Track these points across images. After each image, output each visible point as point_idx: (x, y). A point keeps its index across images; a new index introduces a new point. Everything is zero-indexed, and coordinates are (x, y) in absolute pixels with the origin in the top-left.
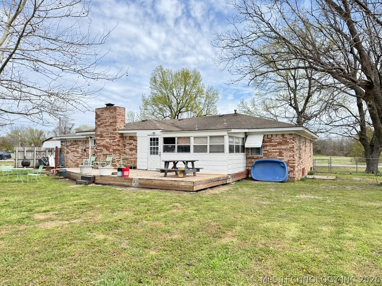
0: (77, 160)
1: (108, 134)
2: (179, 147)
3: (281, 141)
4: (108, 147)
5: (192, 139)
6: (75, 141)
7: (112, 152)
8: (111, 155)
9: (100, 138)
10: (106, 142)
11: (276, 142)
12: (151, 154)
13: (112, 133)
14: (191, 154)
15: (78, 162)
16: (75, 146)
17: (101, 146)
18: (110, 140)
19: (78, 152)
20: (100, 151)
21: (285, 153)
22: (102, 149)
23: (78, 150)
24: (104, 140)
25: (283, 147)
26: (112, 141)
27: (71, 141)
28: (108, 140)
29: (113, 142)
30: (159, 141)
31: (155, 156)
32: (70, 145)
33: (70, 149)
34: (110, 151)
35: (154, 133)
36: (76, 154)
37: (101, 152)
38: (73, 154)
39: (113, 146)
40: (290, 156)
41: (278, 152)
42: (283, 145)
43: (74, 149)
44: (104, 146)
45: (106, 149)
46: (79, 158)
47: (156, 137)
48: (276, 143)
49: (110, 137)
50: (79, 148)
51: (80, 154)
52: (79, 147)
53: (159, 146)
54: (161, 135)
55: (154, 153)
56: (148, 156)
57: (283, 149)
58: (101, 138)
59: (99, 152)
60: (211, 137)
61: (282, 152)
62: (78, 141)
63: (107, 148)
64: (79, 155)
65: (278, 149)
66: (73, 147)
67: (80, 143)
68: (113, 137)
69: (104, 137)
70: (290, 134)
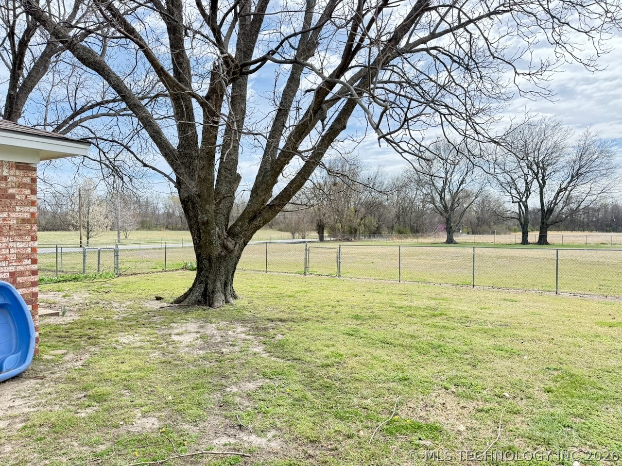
40: (20, 257)
70: (19, 166)
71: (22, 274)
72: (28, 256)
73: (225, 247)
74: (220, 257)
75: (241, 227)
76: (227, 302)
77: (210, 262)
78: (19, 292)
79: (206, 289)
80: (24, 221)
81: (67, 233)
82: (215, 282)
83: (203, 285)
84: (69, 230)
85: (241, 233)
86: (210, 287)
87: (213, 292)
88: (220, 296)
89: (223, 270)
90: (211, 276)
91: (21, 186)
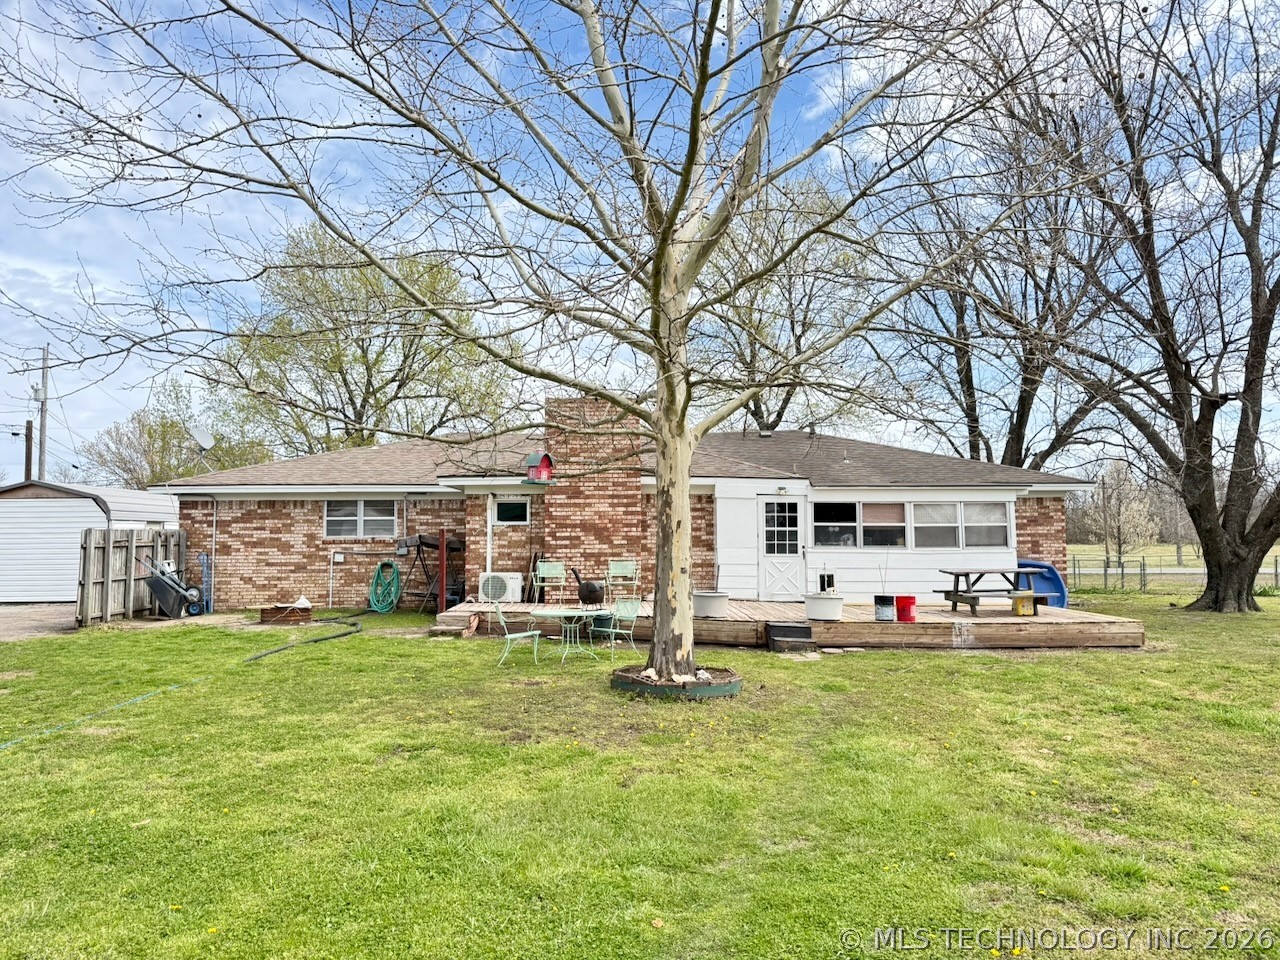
0: (279, 579)
1: (605, 488)
2: (867, 531)
3: (1036, 514)
4: (607, 529)
5: (909, 510)
6: (272, 504)
7: (621, 546)
8: (619, 555)
9: (569, 498)
10: (596, 513)
11: (1025, 518)
12: (770, 549)
13: (623, 484)
14: (910, 551)
15: (285, 584)
16: (268, 523)
17: (574, 526)
18: (612, 505)
19: (286, 548)
20: (567, 542)
21: (1046, 545)
22: (578, 538)
23: (285, 537)
24: (589, 505)
25: (1041, 530)
26: (623, 509)
27: (242, 502)
28: (604, 507)
29: (625, 513)
30: (800, 515)
31: (786, 558)
32: (236, 520)
33: (238, 536)
34: (616, 542)
35: (780, 489)
36: (275, 555)
37: (575, 546)
38: (260, 554)
39: (627, 525)
40: (1057, 552)
41: (1028, 542)
42: (1040, 525)
43: (266, 534)
44: (585, 527)
45: (595, 535)
46: (292, 571)
47: (787, 500)
48: (1025, 521)
49: (612, 497)
50: (290, 532)
51: (298, 553)
52: (292, 525)
53: (800, 528)
54: (804, 495)
55: (782, 549)
56: (761, 557)
57: (1040, 535)
58: (573, 501)
59: (566, 547)
60: (967, 504)
61: (1037, 542)
62: (285, 504)
63: (601, 533)
64: (296, 559)
65: (1029, 535)
66: (256, 529)
67: (297, 513)
68: (626, 497)
69: (588, 497)
70: (1055, 499)
71: (1058, 562)
72: (1061, 552)
73: (1236, 555)
74: (1230, 564)
75: (1255, 534)
76: (1240, 610)
77: (1220, 569)
78: (1059, 573)
79: (1217, 597)
80: (1059, 531)
81: (1086, 547)
82: (1226, 589)
83: (1214, 592)
84: (1088, 542)
85: (1255, 540)
86: (1221, 595)
87: (1224, 599)
88: (1231, 604)
89: (1235, 577)
90: (1222, 584)
91: (1056, 510)
